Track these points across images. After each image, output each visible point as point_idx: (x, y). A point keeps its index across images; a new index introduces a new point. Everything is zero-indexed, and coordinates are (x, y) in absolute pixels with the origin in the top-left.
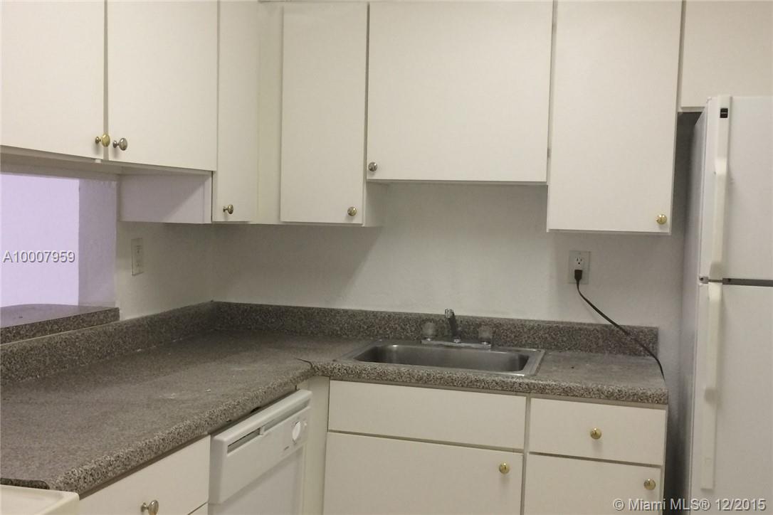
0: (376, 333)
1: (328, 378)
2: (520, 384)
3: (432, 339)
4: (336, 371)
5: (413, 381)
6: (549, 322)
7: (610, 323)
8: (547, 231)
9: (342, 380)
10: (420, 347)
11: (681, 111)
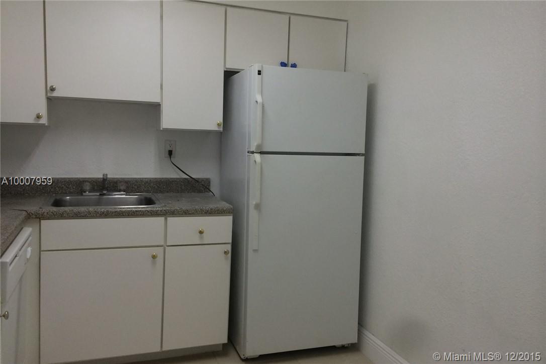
0: (49, 191)
1: (39, 219)
2: (161, 211)
3: (90, 192)
4: (45, 214)
5: (98, 215)
6: (156, 179)
7: (188, 177)
8: (161, 129)
9: (49, 219)
10: (82, 197)
11: (225, 70)
